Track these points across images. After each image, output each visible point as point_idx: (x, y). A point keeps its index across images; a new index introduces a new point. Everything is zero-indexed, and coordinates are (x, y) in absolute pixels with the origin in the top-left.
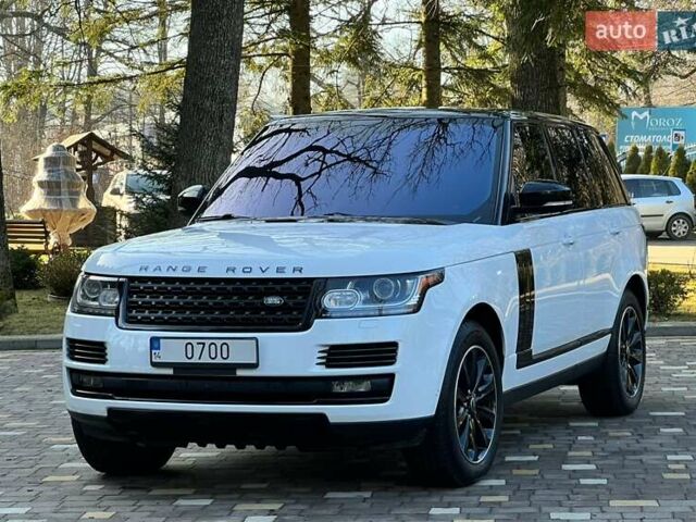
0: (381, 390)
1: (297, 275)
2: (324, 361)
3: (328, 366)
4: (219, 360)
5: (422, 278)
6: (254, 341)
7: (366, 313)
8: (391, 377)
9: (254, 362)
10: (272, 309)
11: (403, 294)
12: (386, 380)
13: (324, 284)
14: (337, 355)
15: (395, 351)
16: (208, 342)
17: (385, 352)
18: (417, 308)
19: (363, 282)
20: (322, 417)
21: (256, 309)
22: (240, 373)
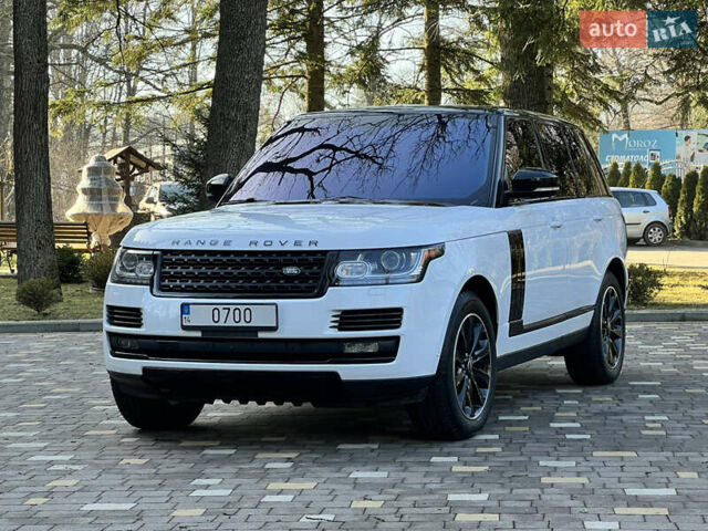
0: (388, 351)
1: (313, 248)
2: (336, 324)
3: (340, 329)
4: (242, 324)
5: (424, 252)
6: (274, 307)
7: (374, 282)
8: (397, 339)
9: (274, 325)
10: (290, 278)
11: (408, 266)
12: (392, 342)
13: (338, 256)
14: (347, 319)
15: (400, 316)
16: (232, 308)
17: (392, 317)
18: (420, 278)
19: (372, 255)
20: (335, 375)
21: (276, 279)
22: (261, 335)
